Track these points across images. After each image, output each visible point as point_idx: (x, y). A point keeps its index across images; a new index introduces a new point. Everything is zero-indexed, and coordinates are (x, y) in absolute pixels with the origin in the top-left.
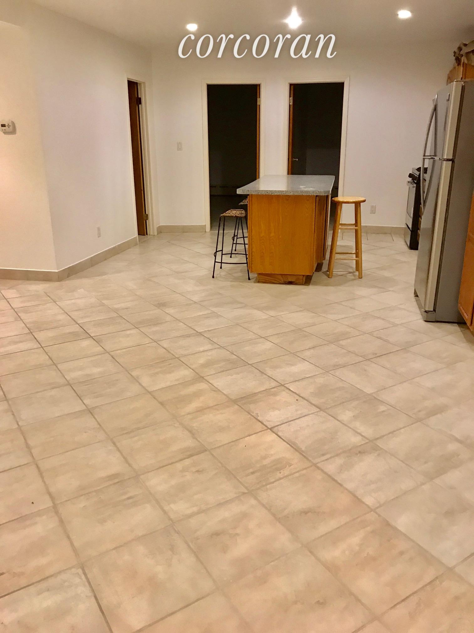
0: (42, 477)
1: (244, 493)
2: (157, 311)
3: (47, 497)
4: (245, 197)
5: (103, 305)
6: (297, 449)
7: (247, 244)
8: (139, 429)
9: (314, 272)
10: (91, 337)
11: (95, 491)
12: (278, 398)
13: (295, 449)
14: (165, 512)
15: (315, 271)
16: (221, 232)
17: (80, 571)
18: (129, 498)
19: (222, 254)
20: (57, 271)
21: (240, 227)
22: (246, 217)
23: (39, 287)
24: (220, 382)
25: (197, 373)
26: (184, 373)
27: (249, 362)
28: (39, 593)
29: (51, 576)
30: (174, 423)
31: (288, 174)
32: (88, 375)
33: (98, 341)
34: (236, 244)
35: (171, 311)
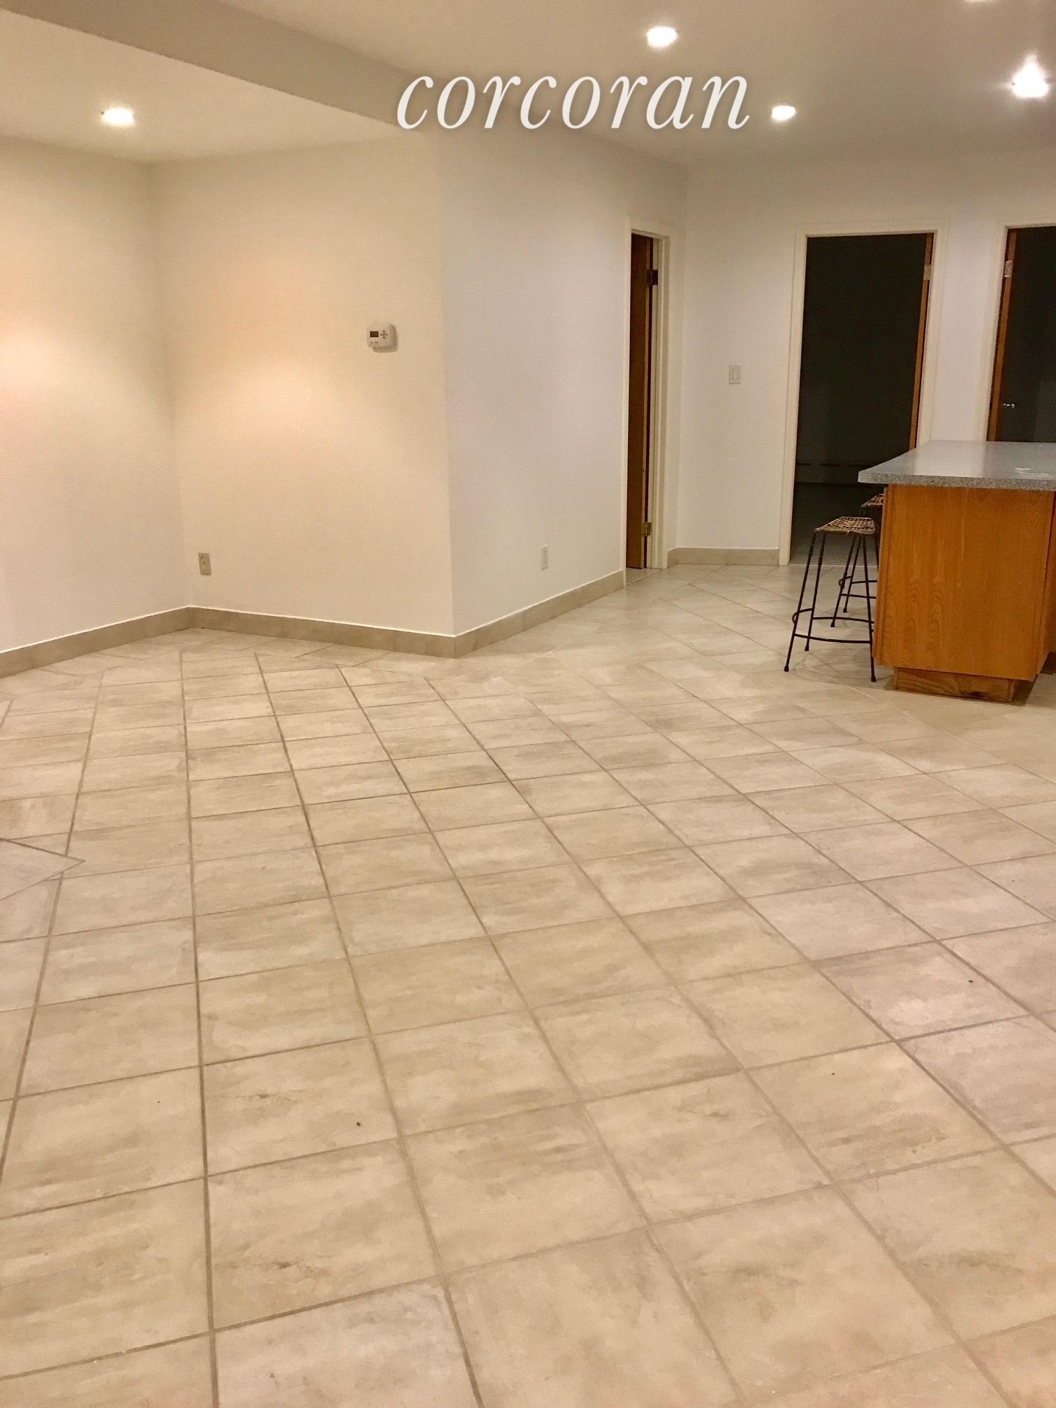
0: (382, 1073)
1: (820, 1186)
2: (653, 738)
3: (389, 1119)
4: (877, 489)
5: (538, 713)
6: (961, 1102)
7: (874, 598)
8: (591, 996)
9: (1038, 673)
10: (510, 781)
11: (487, 1122)
12: (924, 970)
13: (956, 1100)
14: (633, 1197)
15: (1042, 672)
16: (813, 566)
17: (440, 1293)
18: (558, 1150)
19: (812, 618)
20: (453, 636)
21: (861, 558)
22: (876, 537)
23: (415, 667)
24: (783, 915)
25: (730, 887)
26: (701, 885)
27: (857, 878)
28: (352, 1323)
29: (380, 1291)
30: (671, 996)
31: (987, 440)
32: (494, 863)
33: (522, 790)
34: (848, 595)
35: (681, 739)
